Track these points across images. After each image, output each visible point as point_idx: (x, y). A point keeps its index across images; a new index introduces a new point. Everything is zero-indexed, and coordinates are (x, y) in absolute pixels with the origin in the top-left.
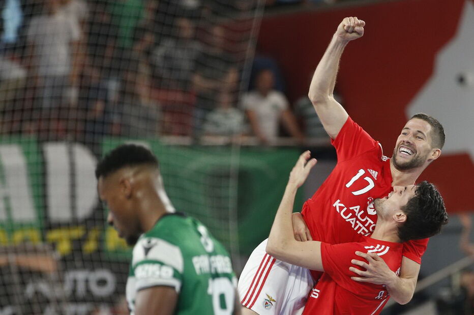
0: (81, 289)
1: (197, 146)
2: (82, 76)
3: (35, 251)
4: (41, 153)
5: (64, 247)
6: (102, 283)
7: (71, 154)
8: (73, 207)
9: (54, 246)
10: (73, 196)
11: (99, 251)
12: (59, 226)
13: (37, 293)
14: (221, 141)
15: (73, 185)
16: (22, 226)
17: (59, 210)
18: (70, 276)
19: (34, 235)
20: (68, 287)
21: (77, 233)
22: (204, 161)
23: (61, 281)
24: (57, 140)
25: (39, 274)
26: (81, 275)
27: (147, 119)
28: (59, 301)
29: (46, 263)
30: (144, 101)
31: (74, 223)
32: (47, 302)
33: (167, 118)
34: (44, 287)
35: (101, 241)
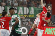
0: (27, 20)
1: (38, 8)
2: (27, 1)
3: (23, 17)
4: (24, 8)
5: (25, 17)
6: (29, 20)
7: (26, 8)
8: (26, 13)
9: (24, 16)
10: (26, 12)
11: (29, 17)
12: (25, 15)
13: (23, 21)
14: (40, 7)
15: (26, 11)
16: (22, 15)
17: (25, 13)
18: (26, 19)
19: (23, 15)
20: (26, 20)
21: (27, 15)
22: (38, 9)
23: (25, 20)
24: (25, 7)
25: (23, 19)
26: (27, 19)
27: (33, 5)
28: (25, 21)
29: (24, 18)
30: (33, 4)
31: (26, 14)
32: (24, 21)
33: (35, 5)
34: (23, 20)
35: (29, 16)
